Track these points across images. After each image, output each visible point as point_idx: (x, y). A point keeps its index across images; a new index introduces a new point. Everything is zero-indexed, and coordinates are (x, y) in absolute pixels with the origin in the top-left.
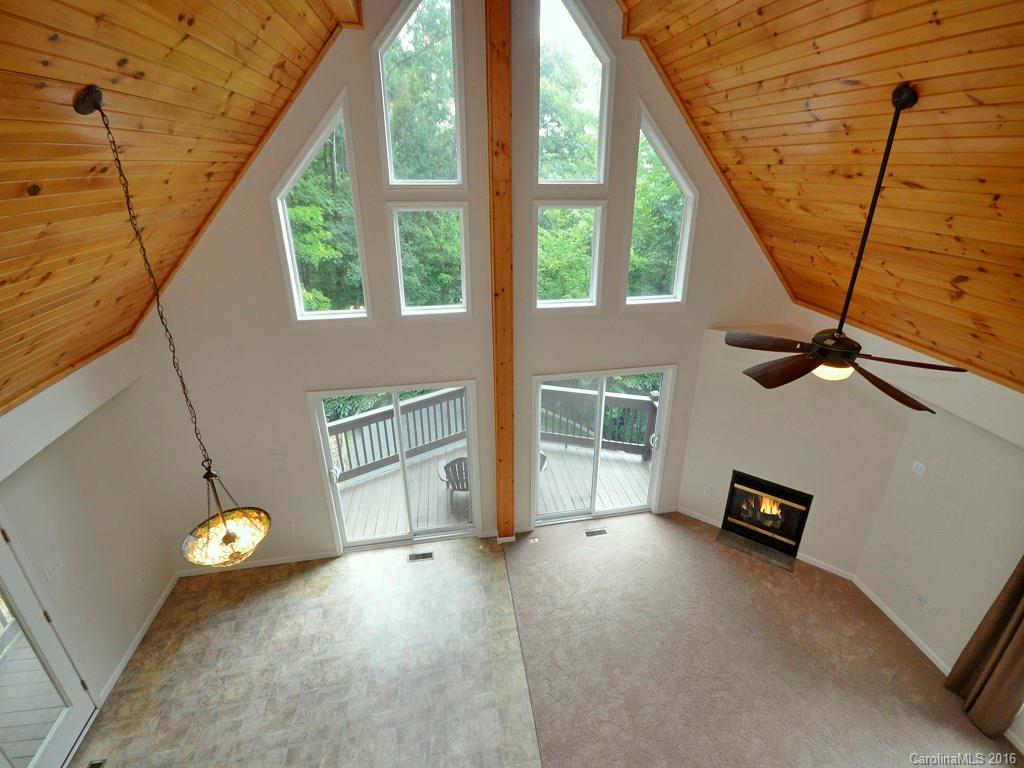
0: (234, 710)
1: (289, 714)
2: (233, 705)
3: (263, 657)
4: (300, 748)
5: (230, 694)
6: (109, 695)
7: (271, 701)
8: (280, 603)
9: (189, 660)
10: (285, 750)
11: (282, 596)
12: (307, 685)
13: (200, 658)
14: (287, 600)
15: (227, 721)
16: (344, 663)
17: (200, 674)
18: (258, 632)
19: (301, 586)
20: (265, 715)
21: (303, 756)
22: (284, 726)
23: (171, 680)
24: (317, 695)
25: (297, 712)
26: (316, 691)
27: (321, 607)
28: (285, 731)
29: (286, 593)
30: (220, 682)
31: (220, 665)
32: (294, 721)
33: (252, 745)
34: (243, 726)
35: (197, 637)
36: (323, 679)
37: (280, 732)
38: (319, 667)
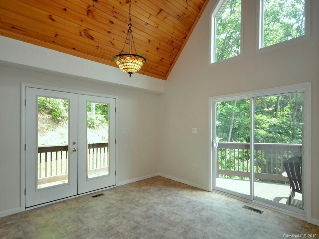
0: (137, 205)
1: (149, 217)
2: (138, 204)
3: (158, 200)
4: (140, 228)
5: (141, 202)
6: (121, 186)
7: (148, 210)
8: (176, 192)
9: (142, 189)
10: (136, 225)
11: (179, 190)
12: (162, 214)
13: (144, 191)
14: (180, 192)
15: (133, 206)
16: (181, 218)
17: (140, 193)
18: (163, 194)
19: (188, 191)
20: (143, 212)
21: (138, 231)
22: (143, 219)
23: (134, 190)
24: (162, 219)
25: (151, 219)
26: (163, 218)
27: (189, 199)
28: (142, 220)
29: (181, 191)
30: (142, 197)
31: (146, 194)
32: (147, 220)
33: (131, 216)
34: (134, 210)
35: (149, 187)
36: (169, 217)
37: (141, 219)
38: (171, 213)
